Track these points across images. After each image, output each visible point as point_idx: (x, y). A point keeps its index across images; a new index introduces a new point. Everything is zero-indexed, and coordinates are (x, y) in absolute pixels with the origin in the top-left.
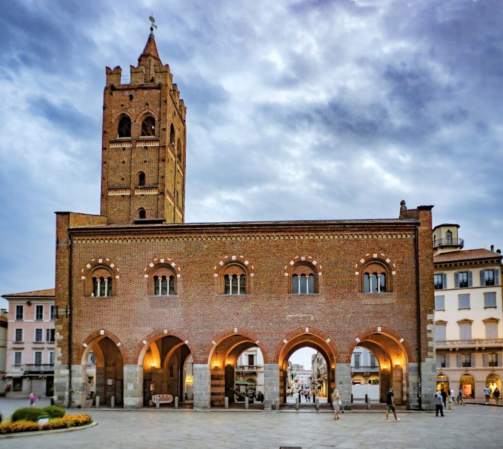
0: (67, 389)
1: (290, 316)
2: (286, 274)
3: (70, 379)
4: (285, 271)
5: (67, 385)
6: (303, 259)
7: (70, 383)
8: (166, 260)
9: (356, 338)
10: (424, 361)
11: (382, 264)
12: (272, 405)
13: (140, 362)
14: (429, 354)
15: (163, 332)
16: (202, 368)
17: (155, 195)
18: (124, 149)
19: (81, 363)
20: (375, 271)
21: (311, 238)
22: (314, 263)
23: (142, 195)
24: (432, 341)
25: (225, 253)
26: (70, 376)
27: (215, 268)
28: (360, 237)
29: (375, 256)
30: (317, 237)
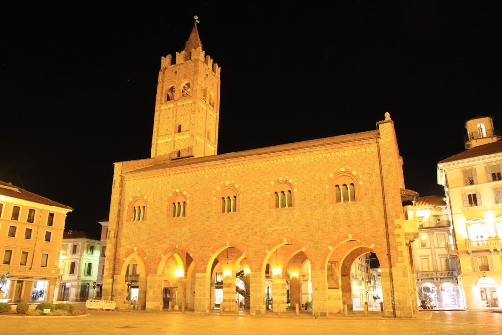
0: (110, 294)
1: (271, 228)
2: (268, 193)
3: (112, 286)
4: (267, 190)
5: (110, 291)
6: (281, 178)
7: (112, 289)
8: (180, 190)
9: (329, 246)
10: (395, 267)
11: (350, 175)
12: (256, 310)
13: (159, 272)
14: (399, 258)
15: (175, 247)
16: (201, 277)
17: (186, 138)
18: (169, 109)
19: (120, 273)
20: (345, 183)
21: (288, 160)
22: (290, 181)
23: (179, 140)
24: (401, 245)
25: (221, 180)
26: (113, 284)
27: (214, 193)
28: (329, 154)
29: (343, 169)
30: (292, 159)
